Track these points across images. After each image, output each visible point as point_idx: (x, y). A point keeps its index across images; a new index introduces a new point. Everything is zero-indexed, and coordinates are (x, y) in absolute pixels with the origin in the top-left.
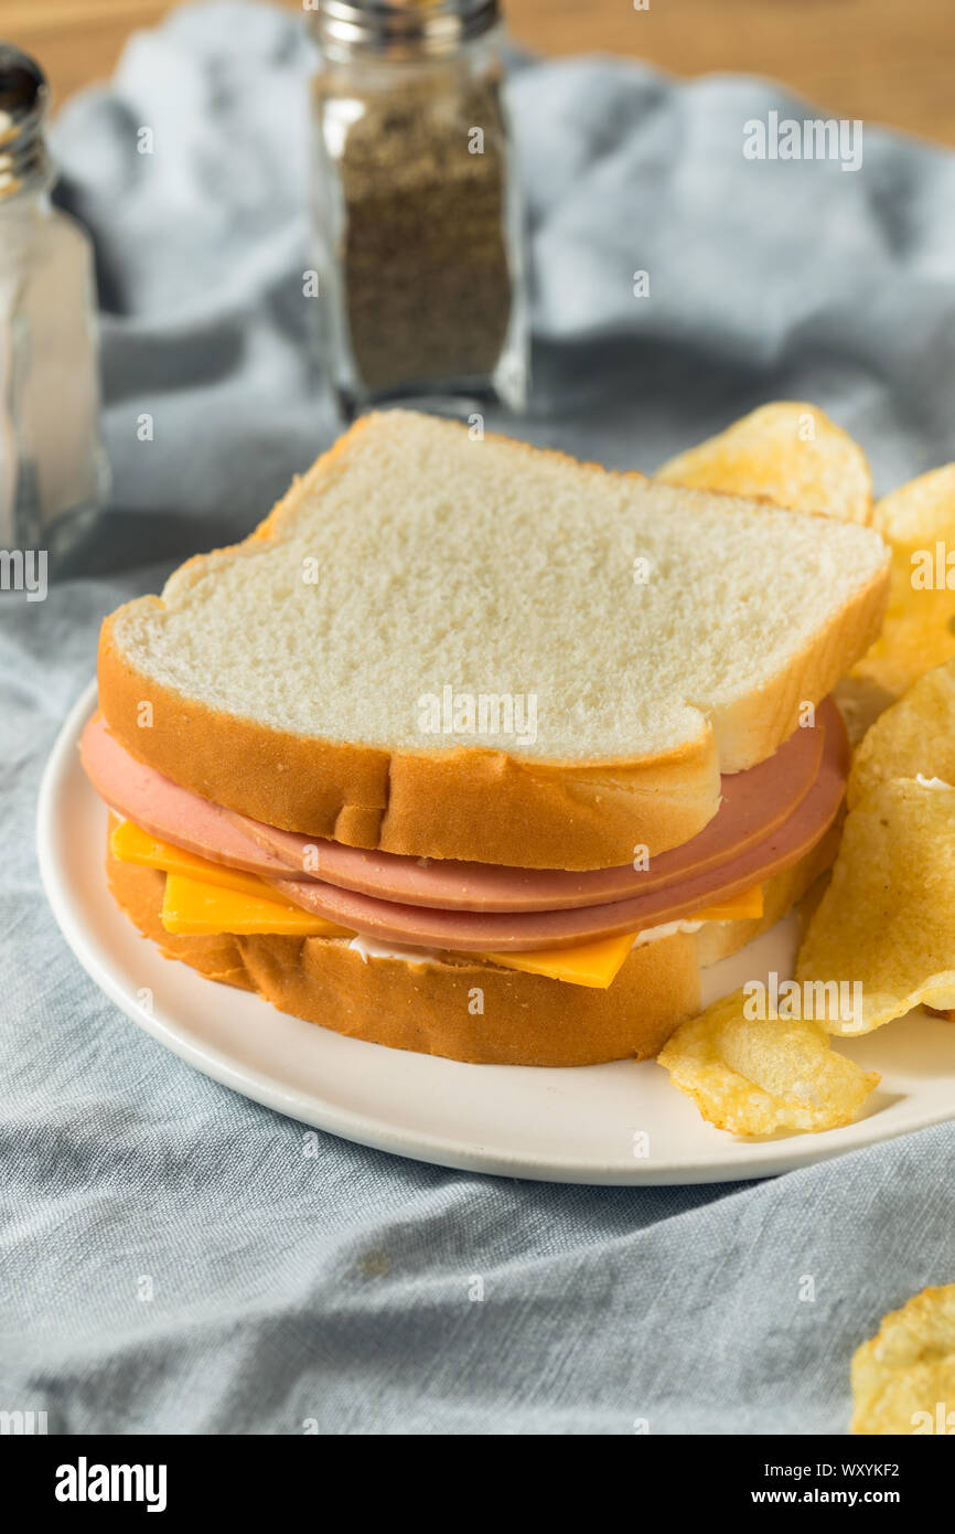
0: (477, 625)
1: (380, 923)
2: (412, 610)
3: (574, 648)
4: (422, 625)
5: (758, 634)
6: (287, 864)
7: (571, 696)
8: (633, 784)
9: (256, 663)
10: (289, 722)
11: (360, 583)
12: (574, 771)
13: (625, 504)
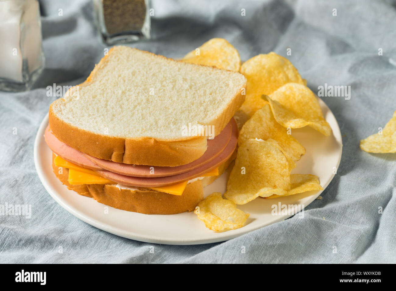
0: (144, 104)
1: (124, 181)
2: (127, 100)
3: (169, 109)
4: (130, 104)
5: (215, 103)
6: (99, 166)
7: (169, 122)
8: (186, 145)
9: (89, 115)
10: (99, 131)
11: (114, 93)
12: (171, 142)
13: (179, 69)
